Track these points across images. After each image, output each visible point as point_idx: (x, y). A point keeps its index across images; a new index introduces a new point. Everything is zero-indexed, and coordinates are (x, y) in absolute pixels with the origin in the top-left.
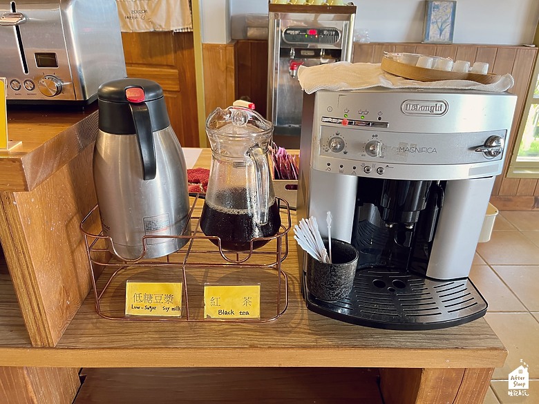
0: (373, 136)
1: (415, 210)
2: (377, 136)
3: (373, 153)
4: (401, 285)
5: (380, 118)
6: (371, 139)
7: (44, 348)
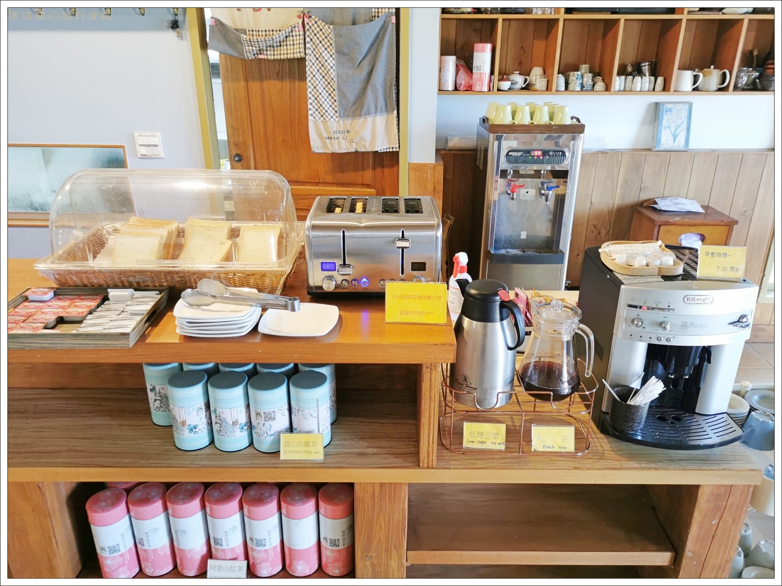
0: (664, 317)
1: (690, 365)
2: (666, 317)
3: (665, 328)
4: (678, 419)
5: (669, 306)
6: (662, 320)
7: (428, 468)
